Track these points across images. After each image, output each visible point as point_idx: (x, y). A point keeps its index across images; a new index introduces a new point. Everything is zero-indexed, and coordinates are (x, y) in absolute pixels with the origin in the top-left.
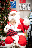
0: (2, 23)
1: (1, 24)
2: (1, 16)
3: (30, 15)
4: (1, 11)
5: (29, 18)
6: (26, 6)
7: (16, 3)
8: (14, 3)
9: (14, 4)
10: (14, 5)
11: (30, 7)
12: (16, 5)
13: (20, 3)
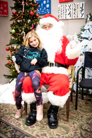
0: (15, 47)
1: (15, 50)
2: (13, 31)
3: (84, 30)
4: (14, 19)
5: (82, 38)
6: (75, 10)
7: (50, 3)
8: (47, 3)
9: (45, 5)
10: (45, 8)
11: (83, 12)
12: (50, 8)
13: (61, 2)
